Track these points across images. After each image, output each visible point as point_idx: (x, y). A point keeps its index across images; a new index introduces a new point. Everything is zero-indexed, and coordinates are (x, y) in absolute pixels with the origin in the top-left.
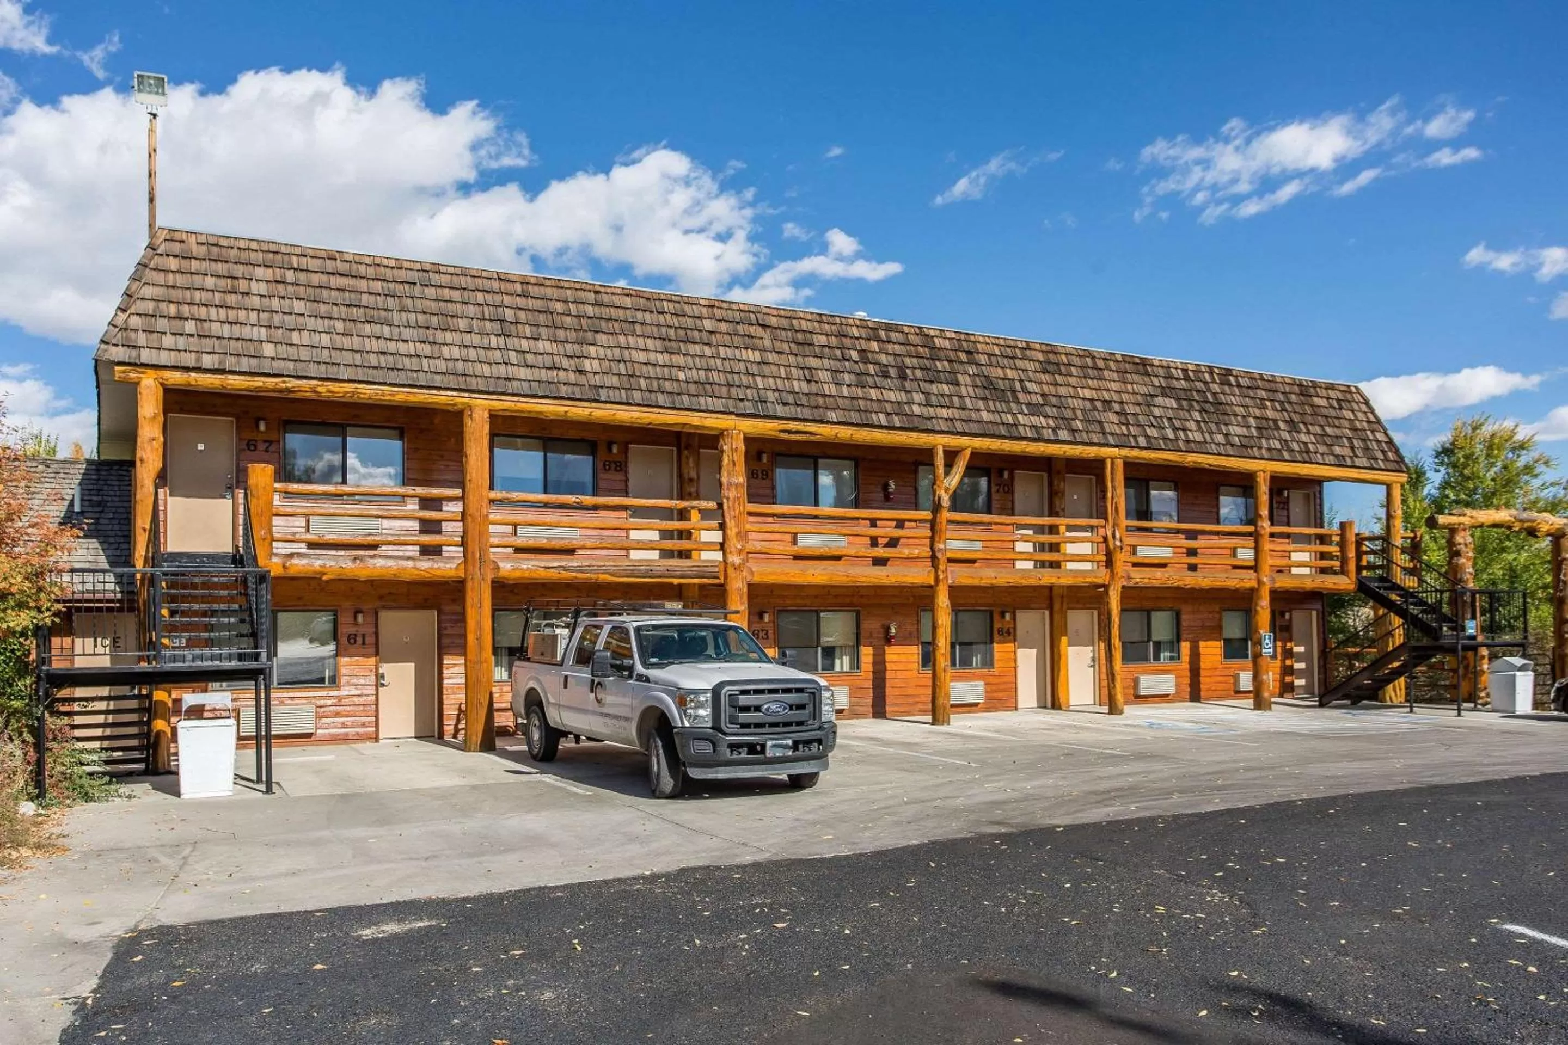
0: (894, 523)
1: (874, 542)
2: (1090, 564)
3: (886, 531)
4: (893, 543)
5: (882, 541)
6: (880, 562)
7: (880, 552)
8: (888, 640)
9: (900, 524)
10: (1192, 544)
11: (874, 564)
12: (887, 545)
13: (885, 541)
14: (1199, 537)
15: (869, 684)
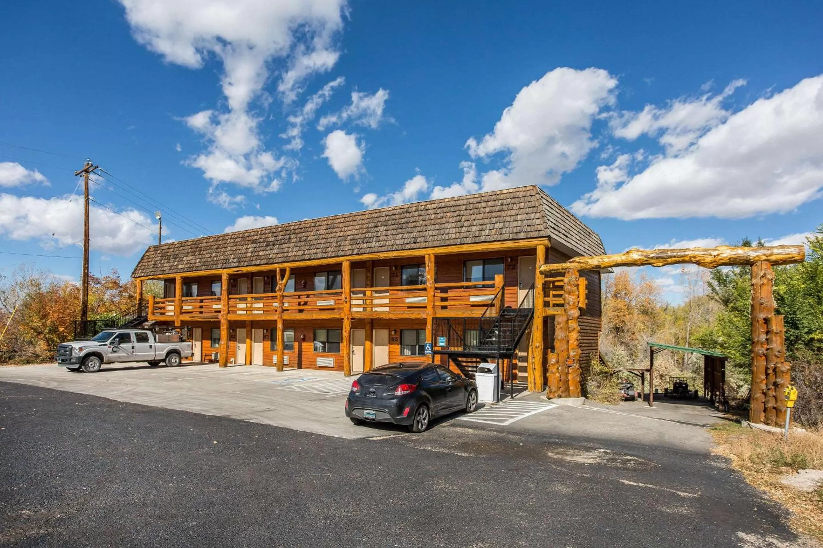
0: (306, 296)
1: (299, 304)
2: (388, 308)
3: (303, 300)
4: (306, 304)
5: (302, 303)
6: (301, 311)
7: (301, 307)
8: (304, 340)
9: (308, 296)
10: (444, 295)
11: (299, 312)
12: (304, 305)
13: (303, 303)
14: (449, 291)
15: (297, 355)
